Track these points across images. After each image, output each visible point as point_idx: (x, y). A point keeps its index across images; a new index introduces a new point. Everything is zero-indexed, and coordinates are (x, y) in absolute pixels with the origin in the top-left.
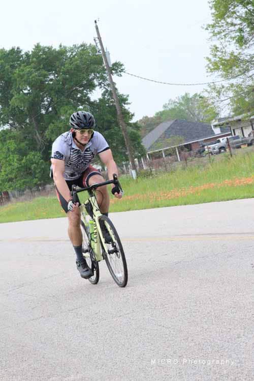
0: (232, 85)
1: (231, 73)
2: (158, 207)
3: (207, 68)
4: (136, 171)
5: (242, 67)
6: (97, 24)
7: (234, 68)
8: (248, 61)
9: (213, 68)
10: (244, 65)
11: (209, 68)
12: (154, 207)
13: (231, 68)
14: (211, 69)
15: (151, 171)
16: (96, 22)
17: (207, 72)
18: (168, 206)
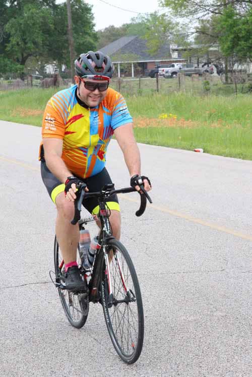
0: (177, 24)
1: (180, 12)
3: (159, 2)
5: (190, 10)
7: (183, 8)
8: (196, 4)
9: (164, 3)
10: (192, 7)
11: (161, 2)
13: (181, 7)
14: (163, 5)
17: (159, 6)
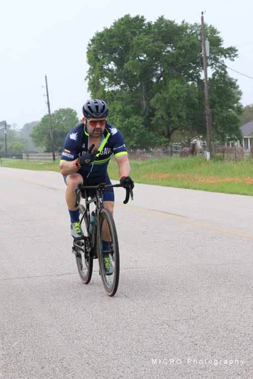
2: (189, 188)
4: (211, 154)
6: (204, 15)
12: (186, 188)
15: (224, 156)
16: (202, 13)
18: (195, 189)
